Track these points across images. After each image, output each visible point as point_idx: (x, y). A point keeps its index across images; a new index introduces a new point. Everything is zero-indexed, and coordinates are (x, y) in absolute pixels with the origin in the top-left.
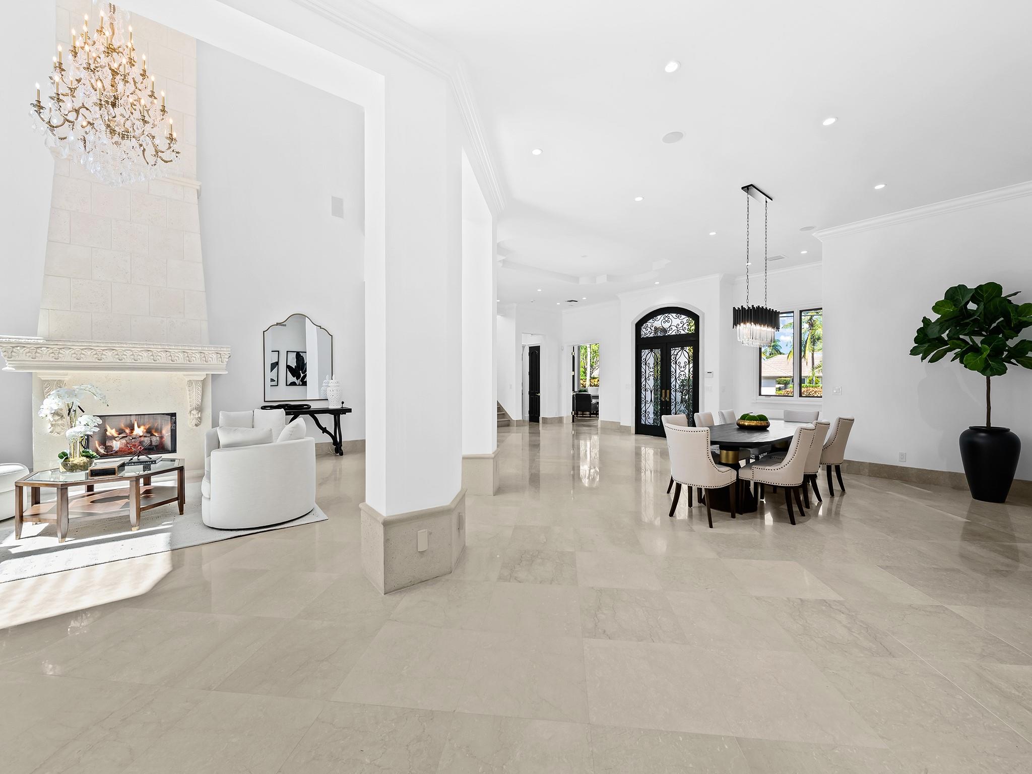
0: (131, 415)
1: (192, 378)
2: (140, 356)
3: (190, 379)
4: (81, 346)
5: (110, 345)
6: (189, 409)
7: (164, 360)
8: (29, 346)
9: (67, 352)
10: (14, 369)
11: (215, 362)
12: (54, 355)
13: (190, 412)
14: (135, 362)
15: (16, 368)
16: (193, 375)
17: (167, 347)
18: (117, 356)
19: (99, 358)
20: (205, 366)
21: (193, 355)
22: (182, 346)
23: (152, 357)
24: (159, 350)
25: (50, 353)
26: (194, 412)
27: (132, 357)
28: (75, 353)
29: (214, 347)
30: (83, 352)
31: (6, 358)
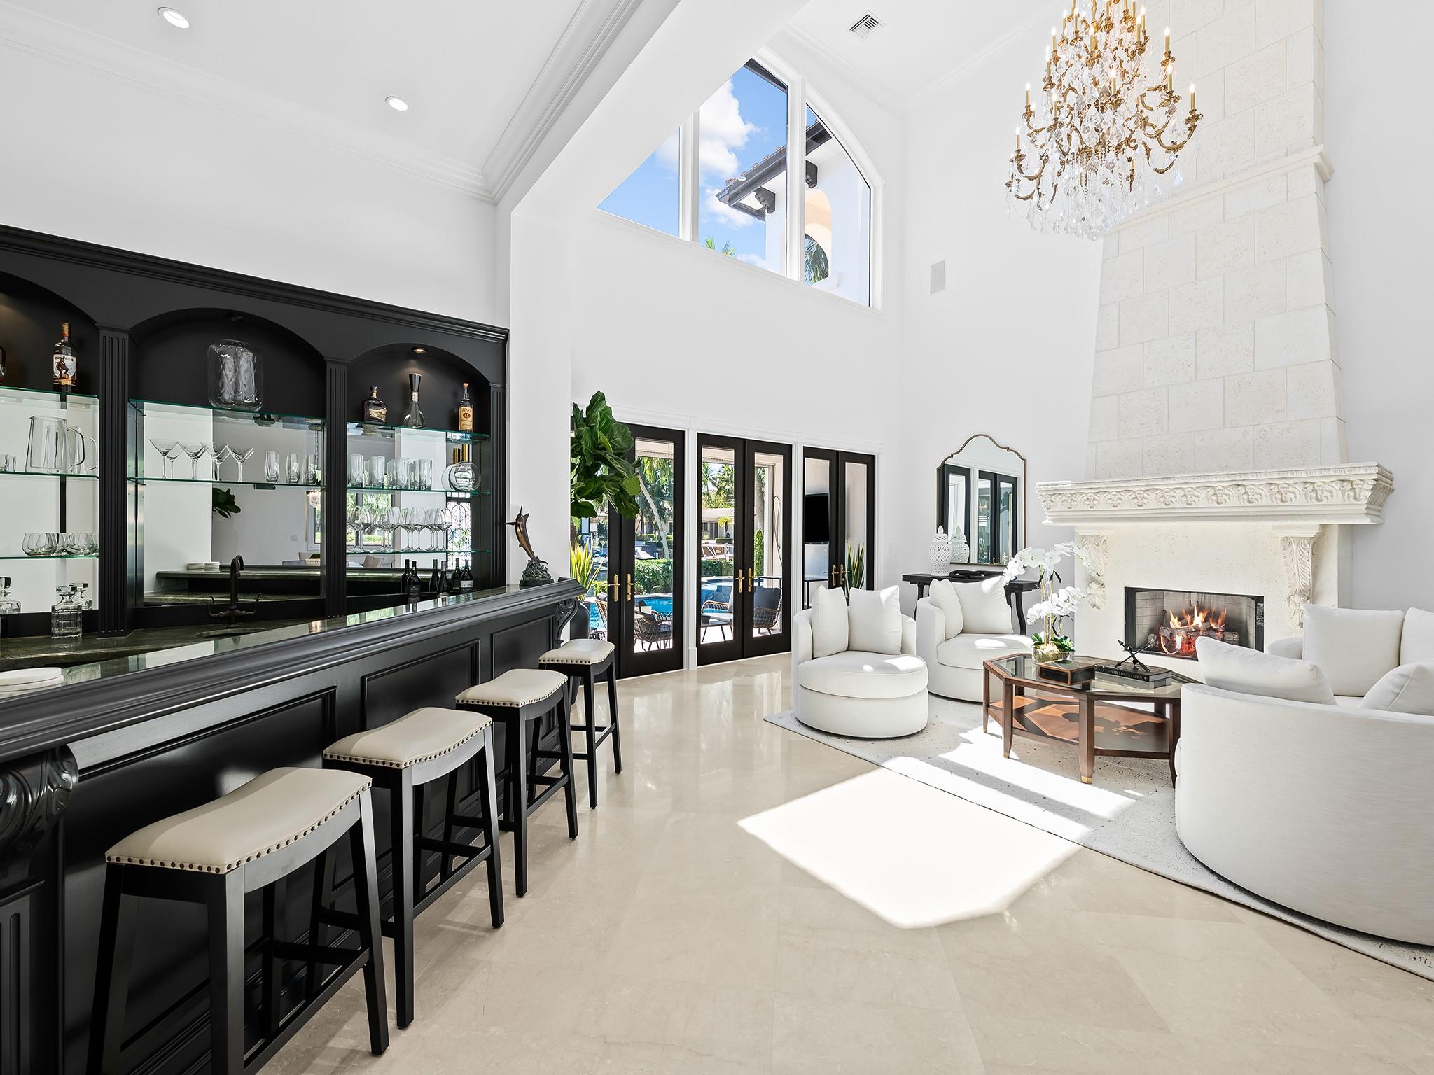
0: (1190, 592)
1: (1289, 533)
2: (1196, 496)
3: (1287, 535)
4: (1117, 487)
5: (1152, 483)
6: (1287, 592)
7: (1234, 502)
8: (1065, 493)
9: (1102, 496)
10: (1052, 522)
11: (1338, 499)
12: (1089, 503)
13: (1289, 599)
14: (1188, 506)
15: (1054, 520)
16: (1291, 527)
17: (1238, 478)
18: (1162, 500)
19: (1140, 504)
20: (1316, 508)
21: (1291, 489)
22: (1266, 473)
23: (1214, 498)
24: (1225, 485)
25: (1085, 501)
26: (1296, 599)
27: (1184, 499)
28: (1111, 498)
29: (1335, 469)
30: (1120, 496)
31: (1045, 509)
